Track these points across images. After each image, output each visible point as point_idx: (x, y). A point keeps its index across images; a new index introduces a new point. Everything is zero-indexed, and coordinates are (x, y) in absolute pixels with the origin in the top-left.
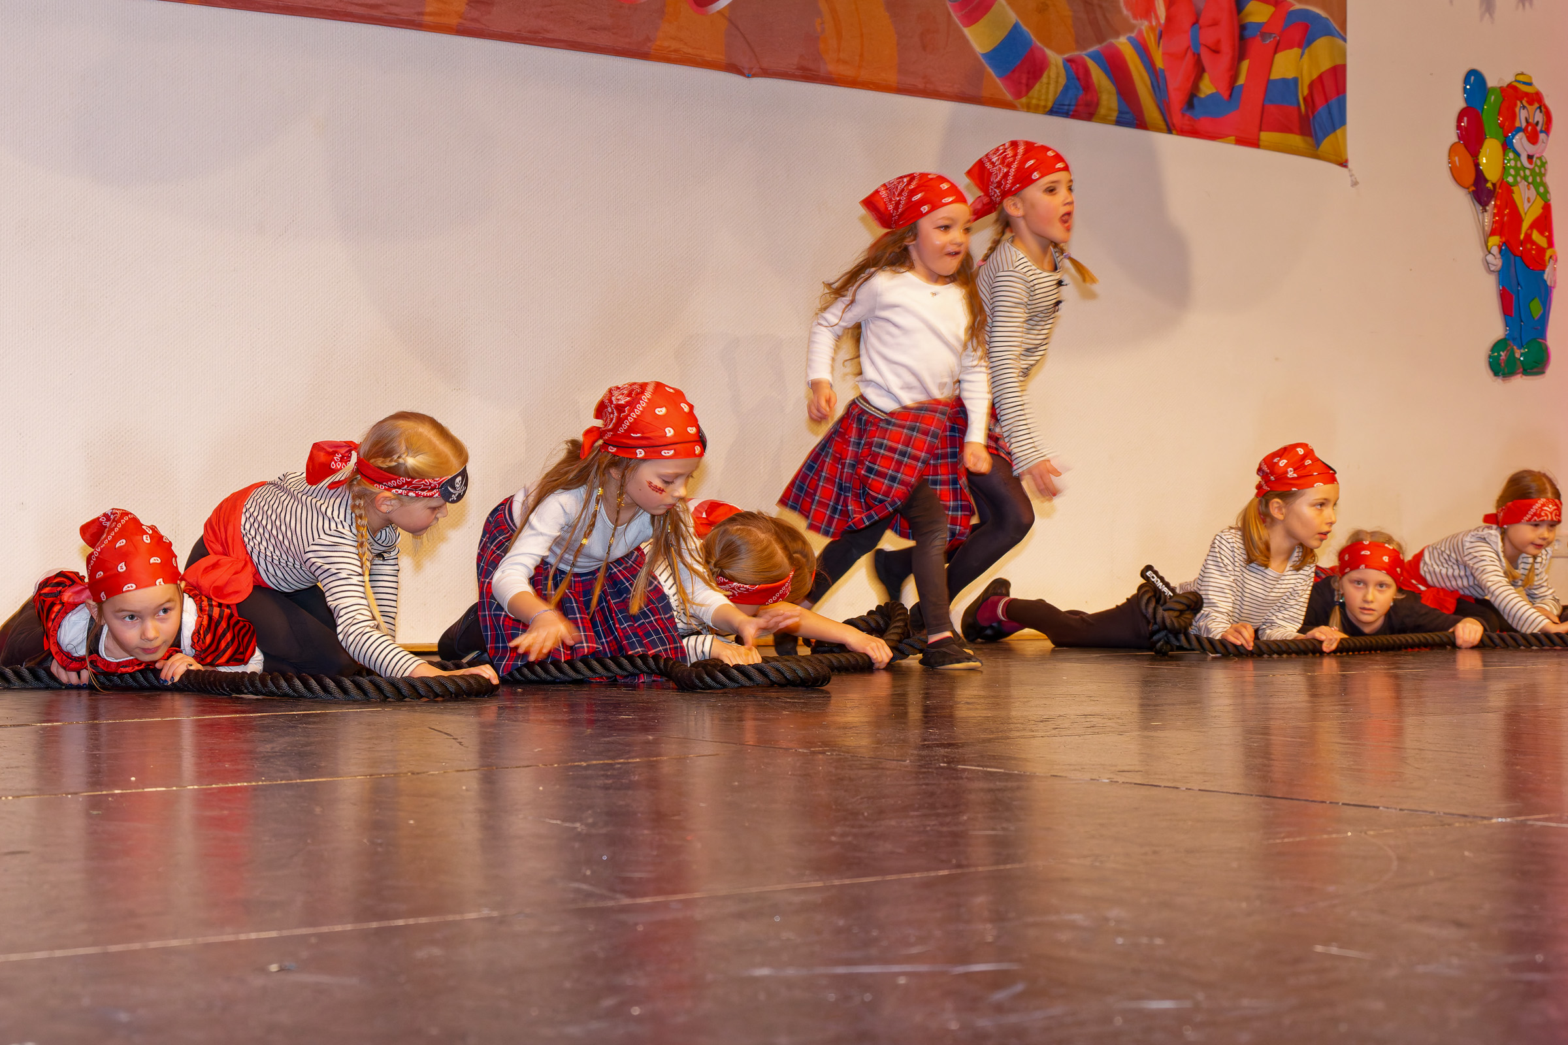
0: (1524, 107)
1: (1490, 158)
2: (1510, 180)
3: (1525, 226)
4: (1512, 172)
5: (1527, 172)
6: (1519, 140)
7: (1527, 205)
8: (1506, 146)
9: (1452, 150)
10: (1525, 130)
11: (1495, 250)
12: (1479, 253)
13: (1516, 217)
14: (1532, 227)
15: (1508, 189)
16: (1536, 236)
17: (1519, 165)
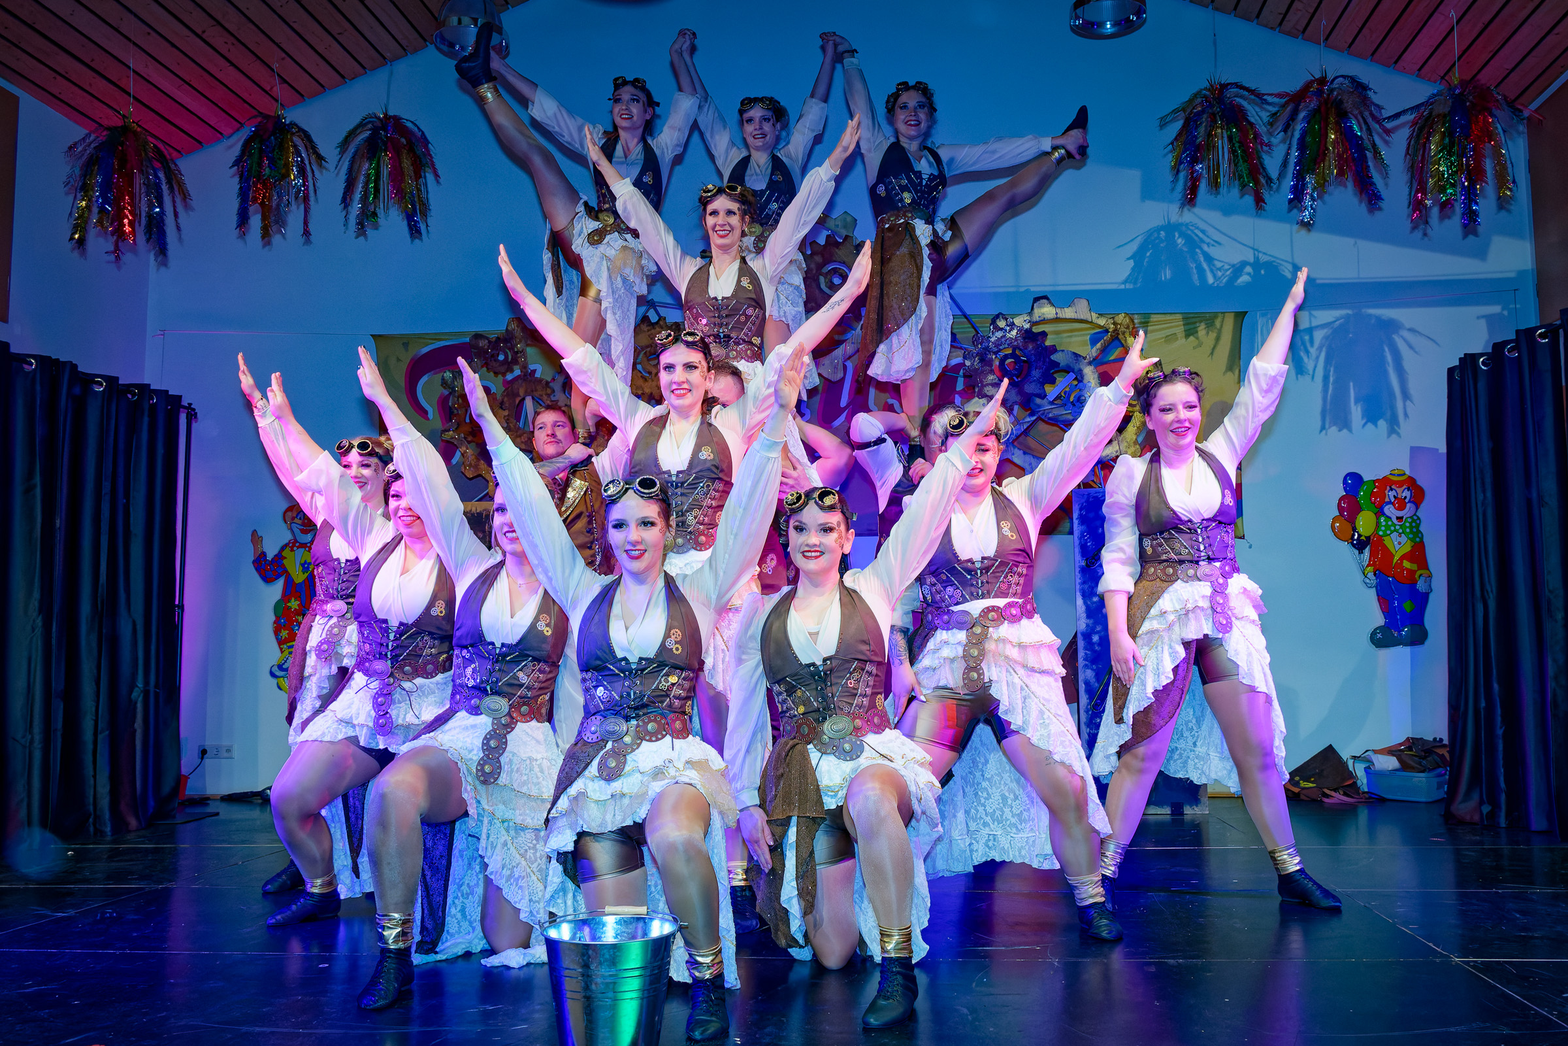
0: (1391, 489)
1: (1365, 523)
2: (1381, 533)
3: (1396, 558)
4: (1383, 528)
5: (1398, 527)
6: (1389, 510)
7: (1398, 547)
8: (1380, 513)
9: (1335, 520)
10: (1393, 504)
11: (1371, 575)
12: (1359, 577)
13: (1389, 555)
14: (1402, 558)
15: (1380, 538)
16: (1406, 564)
17: (1390, 523)
